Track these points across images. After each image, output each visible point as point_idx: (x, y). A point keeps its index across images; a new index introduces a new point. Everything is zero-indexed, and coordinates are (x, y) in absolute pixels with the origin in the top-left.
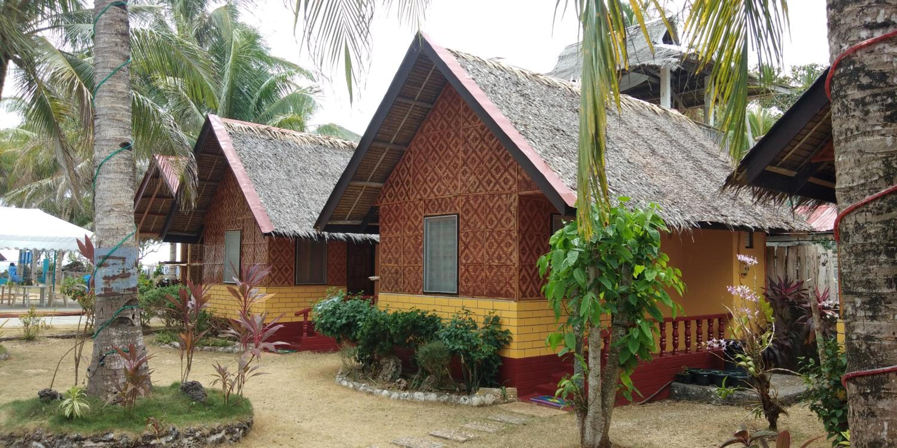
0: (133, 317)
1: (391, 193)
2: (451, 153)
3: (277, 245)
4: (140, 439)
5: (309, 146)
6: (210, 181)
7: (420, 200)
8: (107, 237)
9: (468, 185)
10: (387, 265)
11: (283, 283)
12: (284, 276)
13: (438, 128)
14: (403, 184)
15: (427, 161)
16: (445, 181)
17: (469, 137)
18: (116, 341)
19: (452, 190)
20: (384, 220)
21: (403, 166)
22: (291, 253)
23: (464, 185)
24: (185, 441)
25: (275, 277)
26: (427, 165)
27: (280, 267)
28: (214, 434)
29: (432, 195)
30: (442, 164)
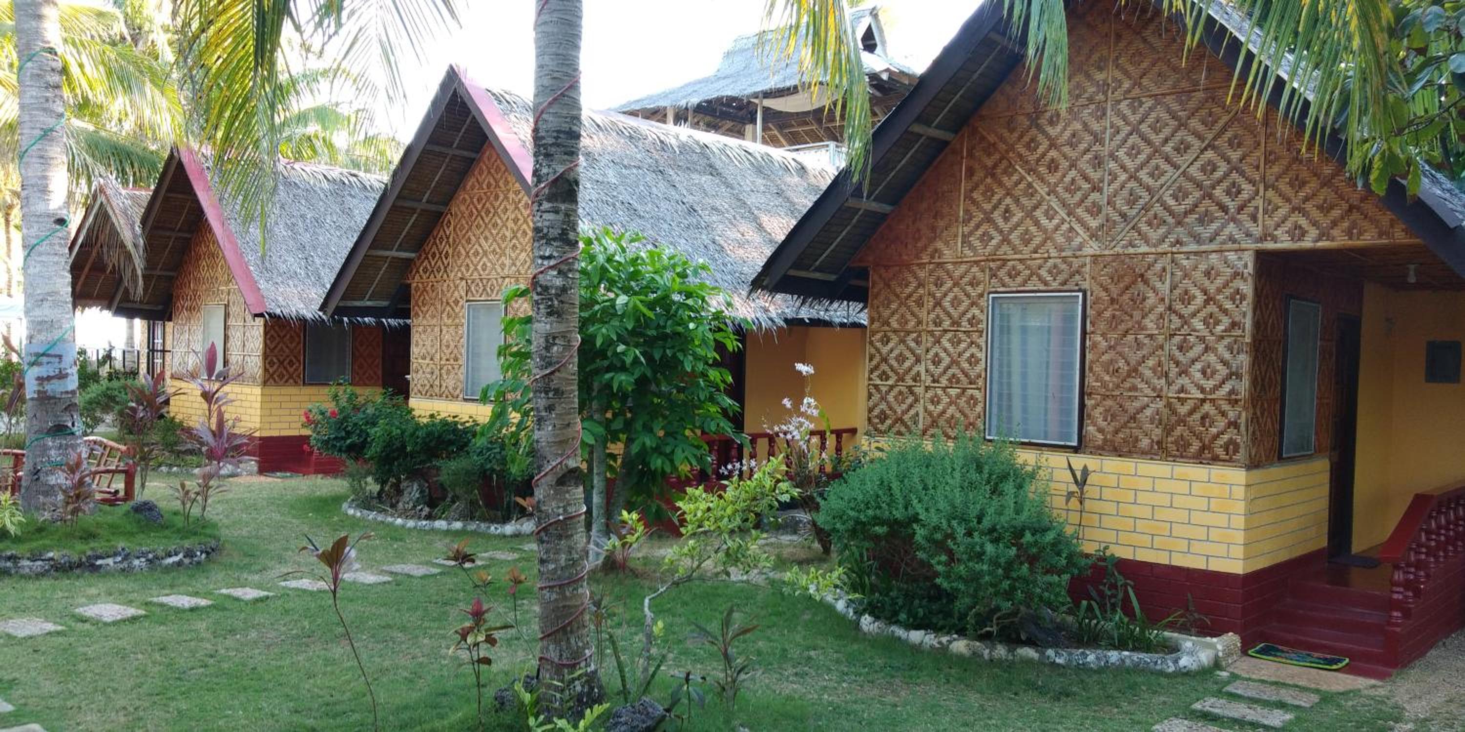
0: (73, 425)
1: (426, 267)
2: (499, 221)
3: (276, 328)
4: (84, 559)
5: (325, 185)
6: (179, 230)
7: (462, 279)
8: (40, 331)
9: (518, 264)
10: (420, 361)
11: (286, 381)
12: (287, 371)
13: (485, 186)
14: (440, 257)
15: (470, 228)
16: (491, 257)
17: (520, 202)
18: (53, 452)
19: (499, 270)
20: (417, 302)
21: (441, 232)
22: (297, 339)
23: (514, 264)
24: (136, 562)
25: (275, 372)
26: (470, 233)
27: (281, 359)
28: (170, 556)
29: (475, 274)
30: (488, 234)
